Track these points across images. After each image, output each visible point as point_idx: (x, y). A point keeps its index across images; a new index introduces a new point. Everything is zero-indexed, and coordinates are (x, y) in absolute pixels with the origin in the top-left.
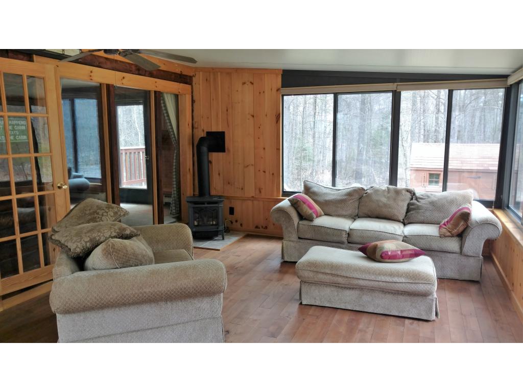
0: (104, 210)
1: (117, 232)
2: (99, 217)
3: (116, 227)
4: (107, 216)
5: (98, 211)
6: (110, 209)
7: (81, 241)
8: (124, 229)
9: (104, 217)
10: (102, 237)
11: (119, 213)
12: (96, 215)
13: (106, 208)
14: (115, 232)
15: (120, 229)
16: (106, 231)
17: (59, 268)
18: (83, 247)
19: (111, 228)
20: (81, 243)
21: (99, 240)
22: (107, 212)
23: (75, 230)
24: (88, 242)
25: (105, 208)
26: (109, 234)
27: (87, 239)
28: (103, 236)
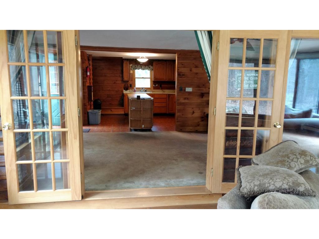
0: (296, 155)
1: (290, 186)
2: (288, 161)
3: (291, 180)
4: (297, 162)
5: (290, 155)
6: (303, 156)
7: (251, 182)
8: (299, 185)
9: (293, 162)
10: (272, 186)
11: (311, 162)
12: (286, 159)
13: (299, 154)
14: (287, 184)
15: (293, 183)
16: (278, 180)
17: (222, 202)
18: (251, 189)
19: (285, 178)
20: (250, 185)
21: (268, 187)
22: (298, 159)
23: (254, 170)
24: (257, 186)
25: (297, 154)
26: (280, 184)
27: (257, 183)
28: (274, 184)
